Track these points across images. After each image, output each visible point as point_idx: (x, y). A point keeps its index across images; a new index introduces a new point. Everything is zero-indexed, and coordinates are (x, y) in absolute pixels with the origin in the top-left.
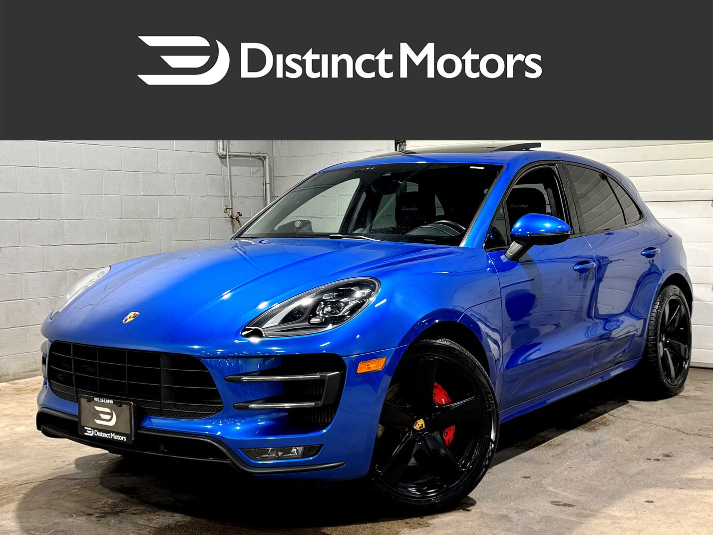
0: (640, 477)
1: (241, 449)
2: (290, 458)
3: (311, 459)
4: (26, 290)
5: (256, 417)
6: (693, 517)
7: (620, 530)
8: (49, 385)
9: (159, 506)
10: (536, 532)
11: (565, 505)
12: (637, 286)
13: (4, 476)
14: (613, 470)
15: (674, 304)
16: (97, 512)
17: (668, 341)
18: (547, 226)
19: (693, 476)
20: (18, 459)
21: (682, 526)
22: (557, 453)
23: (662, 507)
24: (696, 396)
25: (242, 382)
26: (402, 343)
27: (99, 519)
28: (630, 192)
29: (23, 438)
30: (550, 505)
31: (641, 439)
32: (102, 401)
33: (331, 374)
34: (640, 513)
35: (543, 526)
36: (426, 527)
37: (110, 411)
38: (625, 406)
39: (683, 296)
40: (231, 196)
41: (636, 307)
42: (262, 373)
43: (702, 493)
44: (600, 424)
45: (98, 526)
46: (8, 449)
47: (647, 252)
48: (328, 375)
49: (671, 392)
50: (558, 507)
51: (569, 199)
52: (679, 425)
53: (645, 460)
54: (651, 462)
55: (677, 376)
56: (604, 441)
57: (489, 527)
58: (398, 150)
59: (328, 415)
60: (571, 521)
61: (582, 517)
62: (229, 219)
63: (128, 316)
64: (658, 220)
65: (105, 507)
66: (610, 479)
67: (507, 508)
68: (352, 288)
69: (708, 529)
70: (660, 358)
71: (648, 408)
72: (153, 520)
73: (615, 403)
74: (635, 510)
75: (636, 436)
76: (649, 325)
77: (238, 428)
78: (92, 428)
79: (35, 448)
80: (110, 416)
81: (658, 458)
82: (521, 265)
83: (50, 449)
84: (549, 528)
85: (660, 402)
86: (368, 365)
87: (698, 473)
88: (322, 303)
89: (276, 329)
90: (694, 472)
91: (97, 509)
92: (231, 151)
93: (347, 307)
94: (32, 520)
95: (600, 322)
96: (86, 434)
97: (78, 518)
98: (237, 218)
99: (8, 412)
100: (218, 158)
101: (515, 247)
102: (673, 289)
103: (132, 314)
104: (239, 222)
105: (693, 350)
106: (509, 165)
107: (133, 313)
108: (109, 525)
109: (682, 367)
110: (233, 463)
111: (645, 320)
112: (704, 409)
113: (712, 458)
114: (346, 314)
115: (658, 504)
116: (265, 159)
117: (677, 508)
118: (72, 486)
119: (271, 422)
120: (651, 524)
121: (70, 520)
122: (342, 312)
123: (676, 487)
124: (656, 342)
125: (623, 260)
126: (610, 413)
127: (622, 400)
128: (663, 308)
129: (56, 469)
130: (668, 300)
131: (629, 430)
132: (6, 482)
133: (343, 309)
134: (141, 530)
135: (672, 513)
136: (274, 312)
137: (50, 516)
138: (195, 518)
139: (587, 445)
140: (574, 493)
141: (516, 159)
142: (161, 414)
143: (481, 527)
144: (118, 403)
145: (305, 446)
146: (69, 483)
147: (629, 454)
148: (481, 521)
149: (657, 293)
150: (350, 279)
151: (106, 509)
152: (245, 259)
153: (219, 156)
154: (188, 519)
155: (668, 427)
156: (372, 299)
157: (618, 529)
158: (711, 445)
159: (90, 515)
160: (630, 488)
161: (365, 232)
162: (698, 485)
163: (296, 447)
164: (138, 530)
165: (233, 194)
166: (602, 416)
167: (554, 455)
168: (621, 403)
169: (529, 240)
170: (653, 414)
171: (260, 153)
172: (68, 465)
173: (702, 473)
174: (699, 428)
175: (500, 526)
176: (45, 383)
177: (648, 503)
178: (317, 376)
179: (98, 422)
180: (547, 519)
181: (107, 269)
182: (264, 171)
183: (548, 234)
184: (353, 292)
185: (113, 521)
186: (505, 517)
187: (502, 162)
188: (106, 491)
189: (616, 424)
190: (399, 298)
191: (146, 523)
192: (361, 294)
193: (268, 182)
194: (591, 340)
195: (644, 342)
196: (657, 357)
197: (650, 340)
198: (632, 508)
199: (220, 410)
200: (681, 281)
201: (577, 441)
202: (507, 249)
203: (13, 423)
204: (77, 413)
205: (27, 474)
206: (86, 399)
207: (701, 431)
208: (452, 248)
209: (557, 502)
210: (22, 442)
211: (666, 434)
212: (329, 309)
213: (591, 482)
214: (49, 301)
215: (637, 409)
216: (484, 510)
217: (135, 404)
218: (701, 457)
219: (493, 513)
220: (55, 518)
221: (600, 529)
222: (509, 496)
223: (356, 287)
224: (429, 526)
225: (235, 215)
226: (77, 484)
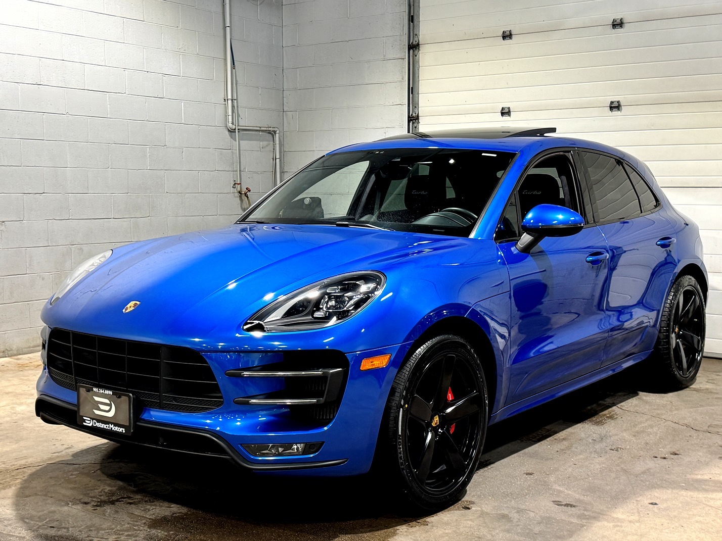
0: (645, 477)
1: (241, 445)
2: (290, 454)
3: (312, 456)
4: (30, 265)
5: (257, 413)
6: (697, 522)
7: (621, 535)
8: (49, 372)
9: (157, 496)
10: (536, 534)
11: (567, 505)
12: (653, 274)
13: (2, 459)
14: (618, 468)
15: (688, 295)
16: (93, 501)
17: (681, 333)
18: (560, 217)
19: (699, 477)
20: (17, 441)
21: (685, 531)
22: (562, 448)
23: (666, 509)
24: (707, 389)
25: (243, 377)
26: (407, 339)
27: (95, 508)
28: (646, 178)
29: (23, 419)
30: (552, 504)
31: (648, 435)
32: (101, 391)
33: (333, 371)
34: (643, 516)
35: (543, 527)
36: (424, 525)
37: (109, 403)
38: (634, 398)
39: (699, 287)
40: (240, 171)
41: (649, 299)
42: (263, 369)
43: (708, 496)
44: (607, 417)
45: (93, 516)
46: (7, 430)
47: (663, 242)
48: (331, 371)
49: (682, 384)
50: (560, 507)
51: (583, 185)
52: (689, 421)
53: (651, 458)
54: (658, 460)
55: (688, 368)
56: (610, 436)
57: (488, 527)
58: (411, 132)
59: (330, 411)
60: (572, 523)
61: (584, 519)
62: (237, 195)
63: (128, 306)
64: (674, 206)
65: (101, 496)
66: (614, 478)
67: (507, 507)
68: (357, 282)
69: (712, 536)
70: (672, 350)
71: (658, 401)
72: (149, 510)
73: (624, 395)
74: (639, 513)
75: (643, 432)
76: (662, 315)
77: (238, 424)
78: (91, 418)
79: (35, 430)
80: (109, 407)
81: (665, 456)
82: (531, 256)
83: (50, 431)
84: (549, 530)
85: (670, 394)
86: (371, 362)
87: (705, 474)
88: (326, 297)
89: (279, 323)
90: (701, 472)
91: (94, 497)
92: (240, 125)
93: (352, 302)
94: (27, 508)
95: (613, 314)
96: (84, 424)
97: (73, 507)
98: (245, 194)
99: (10, 390)
100: (227, 133)
101: (526, 238)
102: (688, 280)
103: (132, 303)
104: (247, 197)
105: (707, 340)
106: (522, 151)
107: (134, 302)
108: (105, 515)
109: (694, 359)
110: (233, 459)
111: (659, 311)
112: (715, 403)
113: (720, 457)
114: (351, 309)
115: (662, 507)
116: (275, 134)
117: (681, 511)
118: (70, 472)
119: (272, 418)
120: (654, 528)
121: (66, 508)
122: (347, 306)
123: (682, 488)
124: (669, 333)
125: (638, 249)
126: (619, 405)
127: (632, 392)
128: (677, 299)
129: (54, 453)
130: (682, 290)
131: (636, 425)
132: (3, 466)
133: (348, 303)
134: (137, 522)
135: (675, 517)
136: (277, 305)
137: (46, 504)
138: (192, 510)
139: (593, 439)
140: (577, 492)
141: (531, 146)
142: (161, 407)
143: (480, 527)
144: (118, 394)
145: (306, 443)
146: (67, 468)
147: (636, 451)
148: (480, 520)
149: (672, 283)
150: (355, 273)
151: (102, 497)
152: (253, 246)
153: (228, 129)
154: (184, 510)
155: (677, 422)
156: (378, 293)
157: (619, 533)
158: (720, 443)
159: (86, 503)
160: (635, 488)
161: (372, 220)
162: (704, 487)
163: (296, 444)
164: (133, 521)
165: (242, 169)
166: (610, 409)
167: (558, 450)
168: (631, 395)
169: (540, 232)
170: (662, 408)
171: (270, 127)
172: (67, 448)
173: (709, 473)
174: (709, 424)
175: (499, 526)
176: (45, 369)
177: (652, 506)
178: (319, 372)
179: (97, 412)
180: (547, 520)
181: (109, 254)
182: (274, 145)
183: (561, 226)
184: (358, 286)
185: (109, 511)
186: (504, 517)
187: (516, 149)
188: (104, 478)
189: (624, 418)
190: (405, 291)
191: (142, 514)
192: (366, 288)
193: (278, 157)
194: (604, 332)
195: (657, 332)
196: (669, 349)
197: (662, 331)
198: (635, 511)
199: (220, 405)
200: (696, 271)
201: (583, 435)
202: (518, 241)
203: (14, 401)
204: (76, 403)
205: (26, 457)
206: (85, 389)
207: (710, 428)
208: (460, 240)
209: (558, 502)
210: (22, 422)
211: (674, 430)
212: (333, 303)
213: (595, 481)
214: (53, 276)
215: (647, 402)
216: (484, 509)
217: (135, 396)
218: (709, 456)
219: (494, 513)
220: (51, 506)
221: (601, 532)
222: (511, 494)
223: (360, 281)
224: (427, 525)
225: (244, 190)
226: (76, 470)
